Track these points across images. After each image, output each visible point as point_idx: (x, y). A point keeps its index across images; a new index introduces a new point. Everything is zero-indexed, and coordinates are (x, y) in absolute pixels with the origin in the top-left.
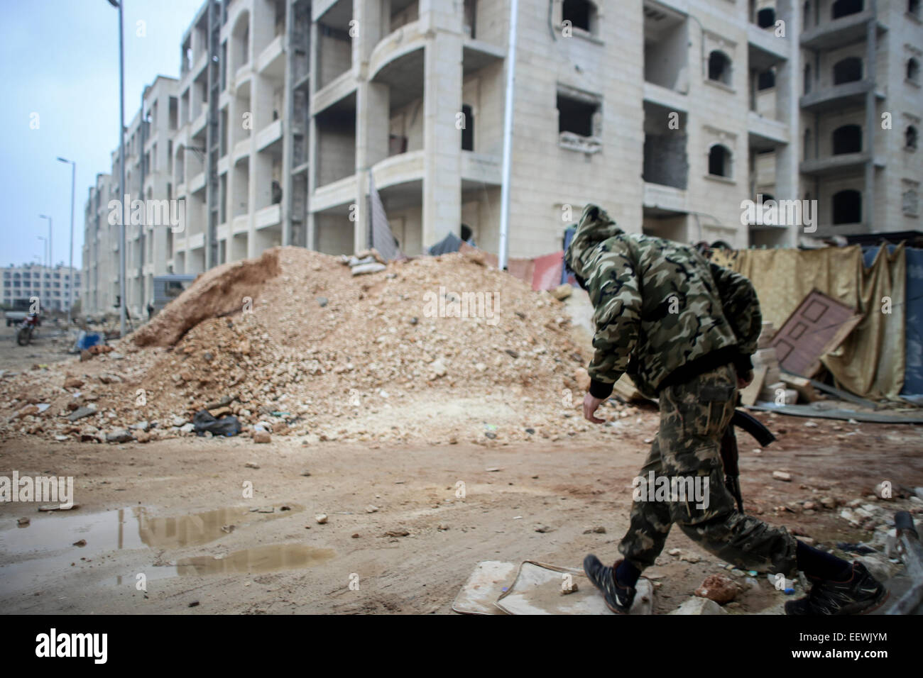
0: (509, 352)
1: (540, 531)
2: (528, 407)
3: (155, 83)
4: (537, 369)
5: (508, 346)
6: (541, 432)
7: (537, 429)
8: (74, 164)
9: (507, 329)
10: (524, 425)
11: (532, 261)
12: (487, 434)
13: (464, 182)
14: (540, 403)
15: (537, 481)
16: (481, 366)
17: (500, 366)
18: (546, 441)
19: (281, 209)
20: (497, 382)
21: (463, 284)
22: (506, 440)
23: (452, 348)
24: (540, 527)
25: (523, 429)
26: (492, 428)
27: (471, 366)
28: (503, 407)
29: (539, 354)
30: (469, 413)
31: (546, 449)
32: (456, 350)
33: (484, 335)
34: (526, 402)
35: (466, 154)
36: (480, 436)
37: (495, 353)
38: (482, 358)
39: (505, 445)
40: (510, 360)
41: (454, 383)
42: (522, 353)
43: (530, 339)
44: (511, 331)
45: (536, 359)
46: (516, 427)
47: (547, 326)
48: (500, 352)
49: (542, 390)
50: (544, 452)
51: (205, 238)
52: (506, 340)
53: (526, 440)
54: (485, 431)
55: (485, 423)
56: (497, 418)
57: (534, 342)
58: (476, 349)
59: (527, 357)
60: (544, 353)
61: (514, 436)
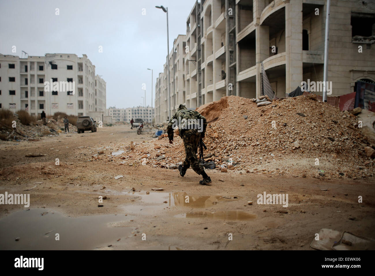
0: (329, 138)
1: (351, 219)
2: (340, 163)
3: (178, 38)
4: (344, 146)
5: (329, 136)
6: (347, 175)
7: (345, 173)
8: (152, 70)
9: (328, 128)
10: (338, 171)
11: (339, 97)
12: (319, 174)
13: (304, 63)
14: (346, 162)
15: (347, 197)
16: (316, 144)
17: (325, 144)
18: (350, 179)
19: (225, 81)
20: (324, 152)
21: (307, 109)
22: (329, 177)
23: (302, 136)
24: (351, 217)
25: (338, 173)
26: (322, 171)
27: (311, 144)
28: (327, 163)
29: (344, 139)
30: (311, 164)
31: (350, 183)
32: (304, 137)
33: (317, 131)
34: (339, 161)
35: (305, 52)
36: (317, 175)
37: (322, 139)
38: (316, 141)
39: (329, 179)
40: (330, 142)
41: (304, 151)
42: (336, 139)
43: (340, 133)
44: (330, 129)
45: (344, 142)
46: (334, 172)
47: (348, 127)
48: (325, 138)
49: (347, 156)
50: (350, 184)
51: (197, 94)
52: (328, 133)
53: (340, 178)
54: (319, 173)
55: (319, 169)
56: (325, 167)
57: (342, 134)
58: (313, 137)
59: (338, 141)
60: (347, 139)
61: (334, 176)
